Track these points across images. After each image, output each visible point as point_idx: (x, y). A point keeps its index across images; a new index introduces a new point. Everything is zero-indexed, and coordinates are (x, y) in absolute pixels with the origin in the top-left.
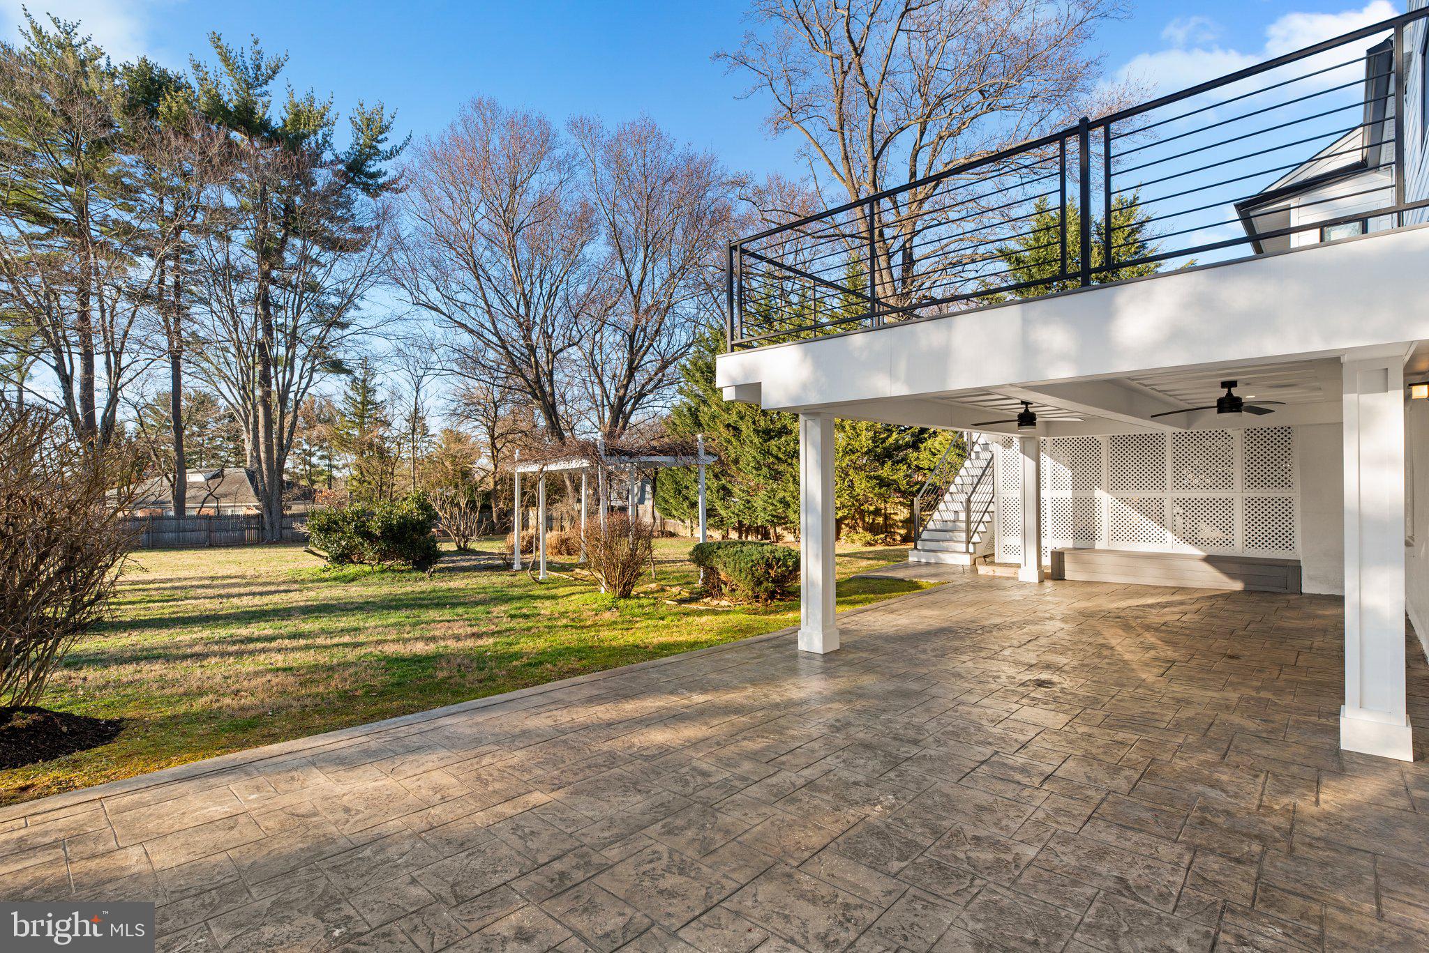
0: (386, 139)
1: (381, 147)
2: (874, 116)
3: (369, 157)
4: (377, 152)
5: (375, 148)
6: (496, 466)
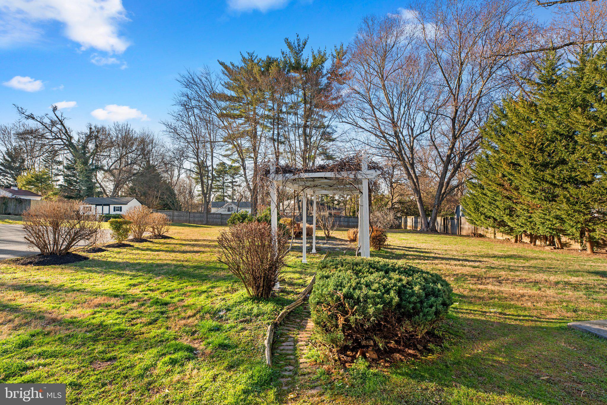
1: (342, 62)
4: (342, 65)
6: (393, 196)
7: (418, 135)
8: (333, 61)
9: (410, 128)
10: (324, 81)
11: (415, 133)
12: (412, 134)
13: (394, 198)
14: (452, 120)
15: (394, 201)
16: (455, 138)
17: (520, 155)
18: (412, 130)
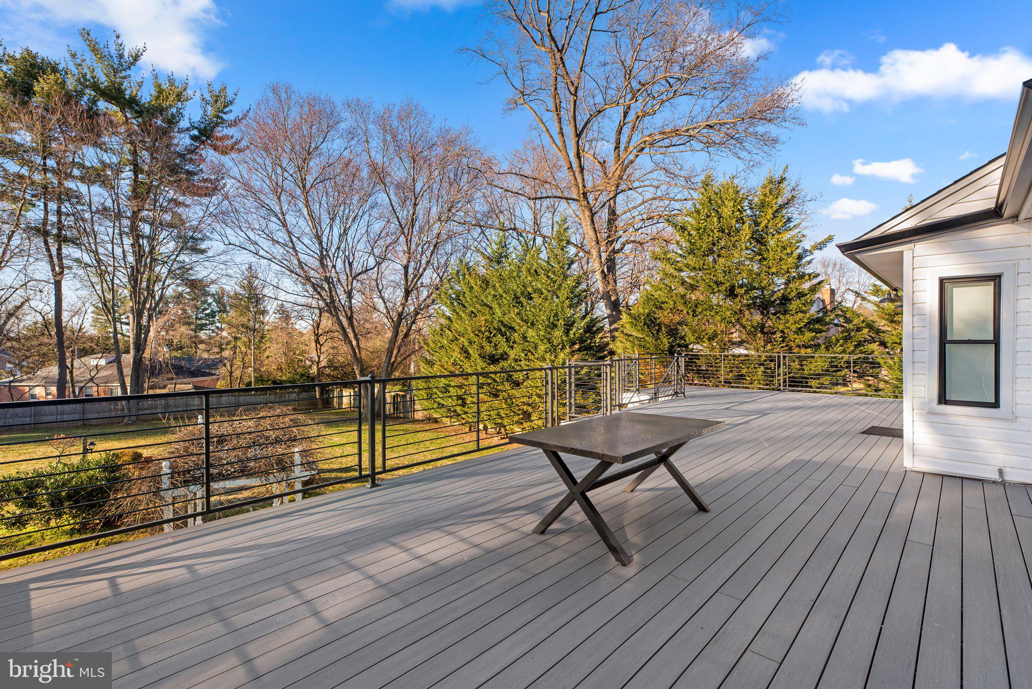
0: (231, 111)
1: (225, 117)
2: (575, 101)
3: (217, 125)
4: (223, 121)
5: (221, 118)
6: (319, 357)
7: (360, 274)
8: (205, 111)
9: (347, 261)
10: (183, 141)
11: (354, 271)
12: (351, 270)
13: (321, 359)
14: (404, 268)
15: (323, 364)
16: (407, 293)
17: (471, 342)
18: (350, 264)
